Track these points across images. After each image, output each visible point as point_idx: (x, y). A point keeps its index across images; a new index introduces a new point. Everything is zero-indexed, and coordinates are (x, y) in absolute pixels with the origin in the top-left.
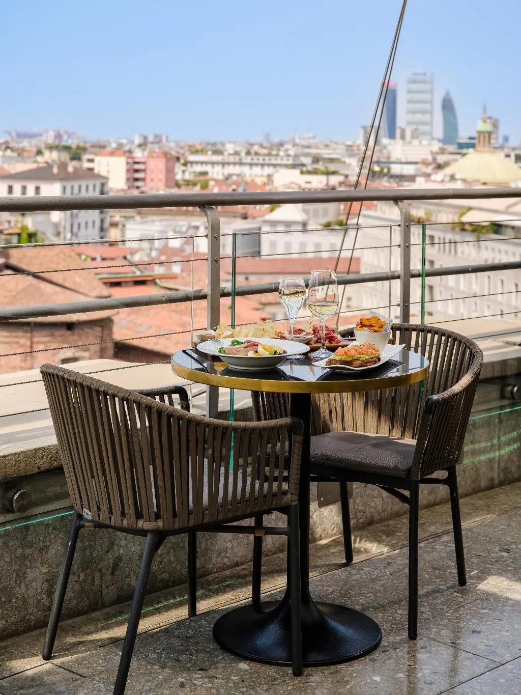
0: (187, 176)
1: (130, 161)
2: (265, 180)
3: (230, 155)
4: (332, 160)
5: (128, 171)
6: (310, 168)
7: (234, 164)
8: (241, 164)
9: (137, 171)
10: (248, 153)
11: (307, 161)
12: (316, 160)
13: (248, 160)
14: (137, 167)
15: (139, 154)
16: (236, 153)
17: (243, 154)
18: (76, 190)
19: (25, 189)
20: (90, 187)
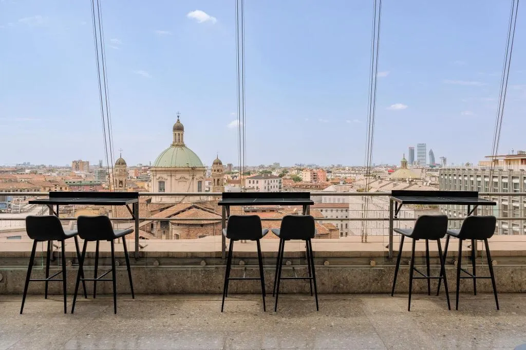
1: (312, 173)
3: (347, 170)
4: (379, 172)
5: (311, 176)
7: (348, 173)
8: (350, 173)
9: (314, 176)
10: (353, 170)
11: (371, 172)
12: (374, 172)
14: (314, 174)
15: (315, 171)
17: (351, 170)
18: (270, 182)
19: (254, 181)
20: (276, 181)
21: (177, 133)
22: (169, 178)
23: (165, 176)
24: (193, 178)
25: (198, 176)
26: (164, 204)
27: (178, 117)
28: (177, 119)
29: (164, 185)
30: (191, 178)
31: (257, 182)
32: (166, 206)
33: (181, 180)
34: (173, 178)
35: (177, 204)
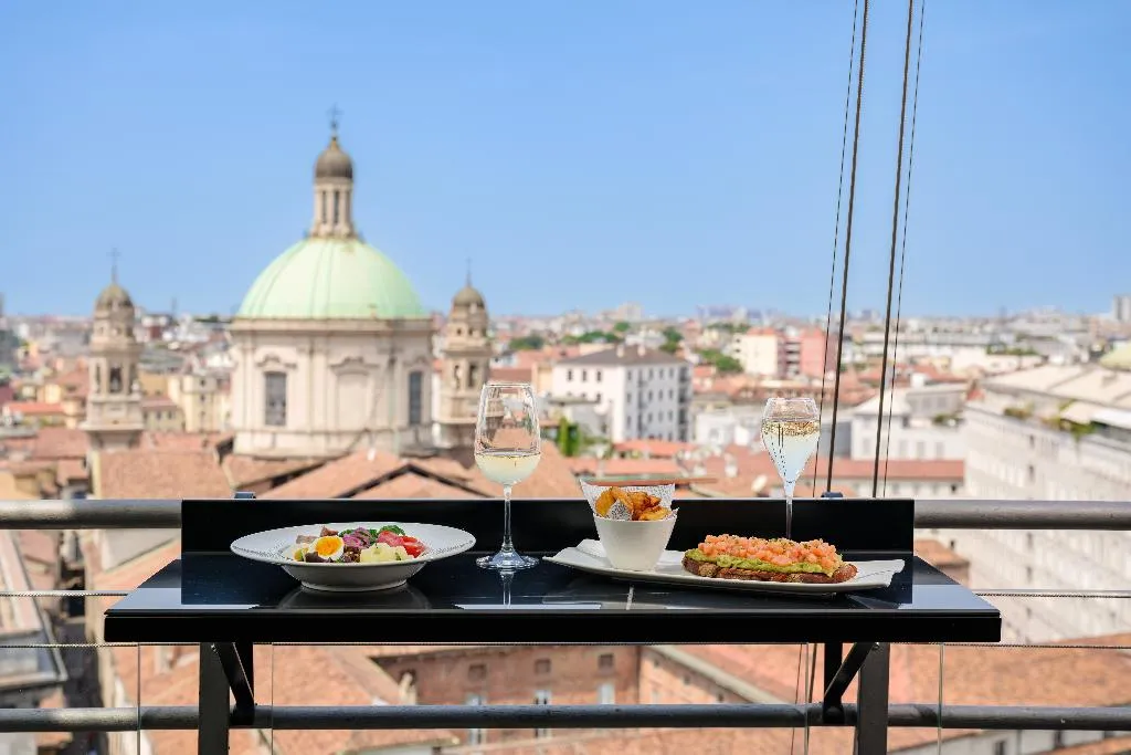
0: (859, 358)
1: (783, 341)
2: (945, 362)
3: (913, 333)
4: (1041, 338)
5: (779, 353)
6: (1011, 347)
7: (918, 343)
8: (926, 343)
9: (791, 352)
10: (935, 330)
11: (1007, 338)
12: (1021, 337)
13: (934, 338)
14: (791, 348)
15: (793, 334)
16: (921, 331)
17: (929, 331)
18: (646, 375)
19: (585, 374)
20: (666, 373)
21: (330, 188)
22: (303, 361)
23: (287, 353)
24: (392, 362)
25: (411, 351)
26: (283, 460)
27: (334, 126)
28: (330, 133)
29: (284, 386)
30: (383, 360)
31: (599, 376)
32: (294, 466)
33: (347, 368)
34: (320, 360)
35: (334, 459)
